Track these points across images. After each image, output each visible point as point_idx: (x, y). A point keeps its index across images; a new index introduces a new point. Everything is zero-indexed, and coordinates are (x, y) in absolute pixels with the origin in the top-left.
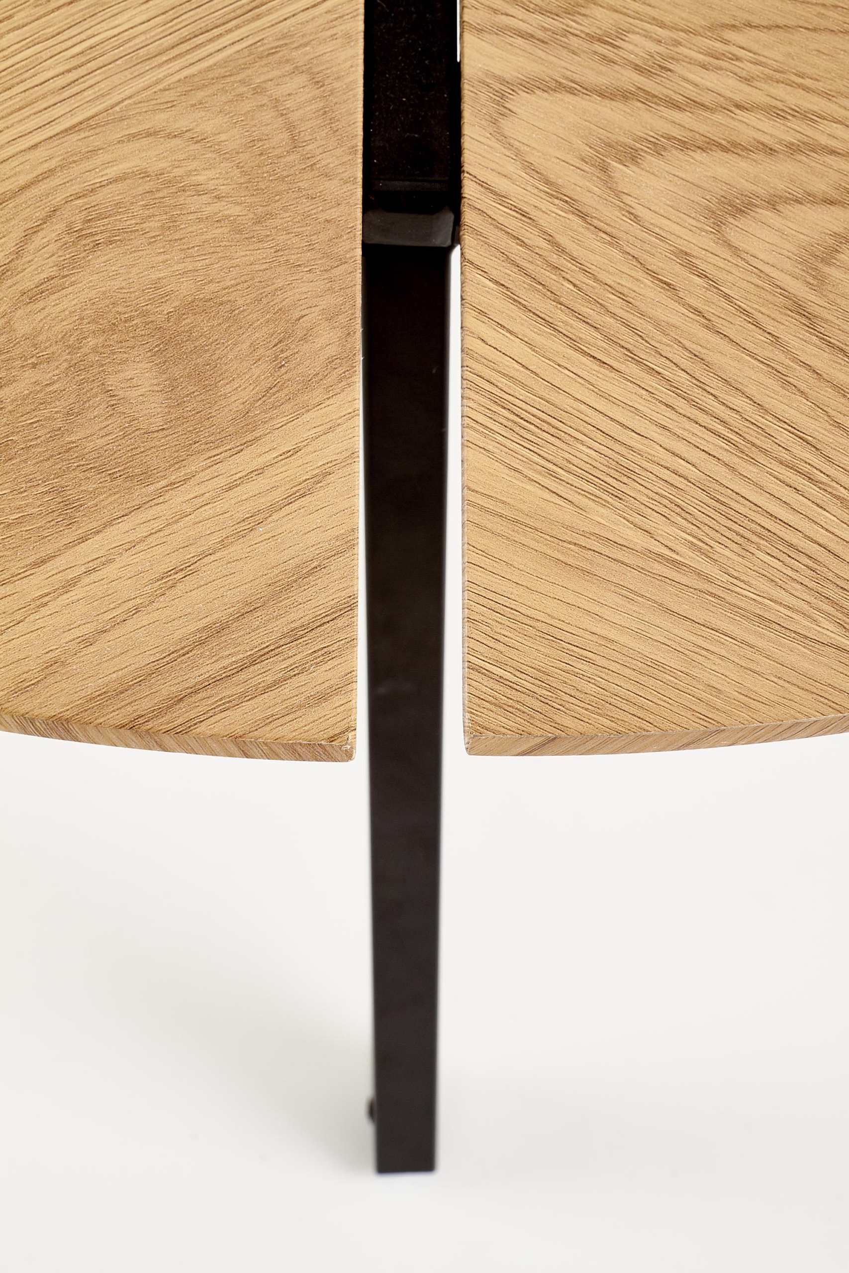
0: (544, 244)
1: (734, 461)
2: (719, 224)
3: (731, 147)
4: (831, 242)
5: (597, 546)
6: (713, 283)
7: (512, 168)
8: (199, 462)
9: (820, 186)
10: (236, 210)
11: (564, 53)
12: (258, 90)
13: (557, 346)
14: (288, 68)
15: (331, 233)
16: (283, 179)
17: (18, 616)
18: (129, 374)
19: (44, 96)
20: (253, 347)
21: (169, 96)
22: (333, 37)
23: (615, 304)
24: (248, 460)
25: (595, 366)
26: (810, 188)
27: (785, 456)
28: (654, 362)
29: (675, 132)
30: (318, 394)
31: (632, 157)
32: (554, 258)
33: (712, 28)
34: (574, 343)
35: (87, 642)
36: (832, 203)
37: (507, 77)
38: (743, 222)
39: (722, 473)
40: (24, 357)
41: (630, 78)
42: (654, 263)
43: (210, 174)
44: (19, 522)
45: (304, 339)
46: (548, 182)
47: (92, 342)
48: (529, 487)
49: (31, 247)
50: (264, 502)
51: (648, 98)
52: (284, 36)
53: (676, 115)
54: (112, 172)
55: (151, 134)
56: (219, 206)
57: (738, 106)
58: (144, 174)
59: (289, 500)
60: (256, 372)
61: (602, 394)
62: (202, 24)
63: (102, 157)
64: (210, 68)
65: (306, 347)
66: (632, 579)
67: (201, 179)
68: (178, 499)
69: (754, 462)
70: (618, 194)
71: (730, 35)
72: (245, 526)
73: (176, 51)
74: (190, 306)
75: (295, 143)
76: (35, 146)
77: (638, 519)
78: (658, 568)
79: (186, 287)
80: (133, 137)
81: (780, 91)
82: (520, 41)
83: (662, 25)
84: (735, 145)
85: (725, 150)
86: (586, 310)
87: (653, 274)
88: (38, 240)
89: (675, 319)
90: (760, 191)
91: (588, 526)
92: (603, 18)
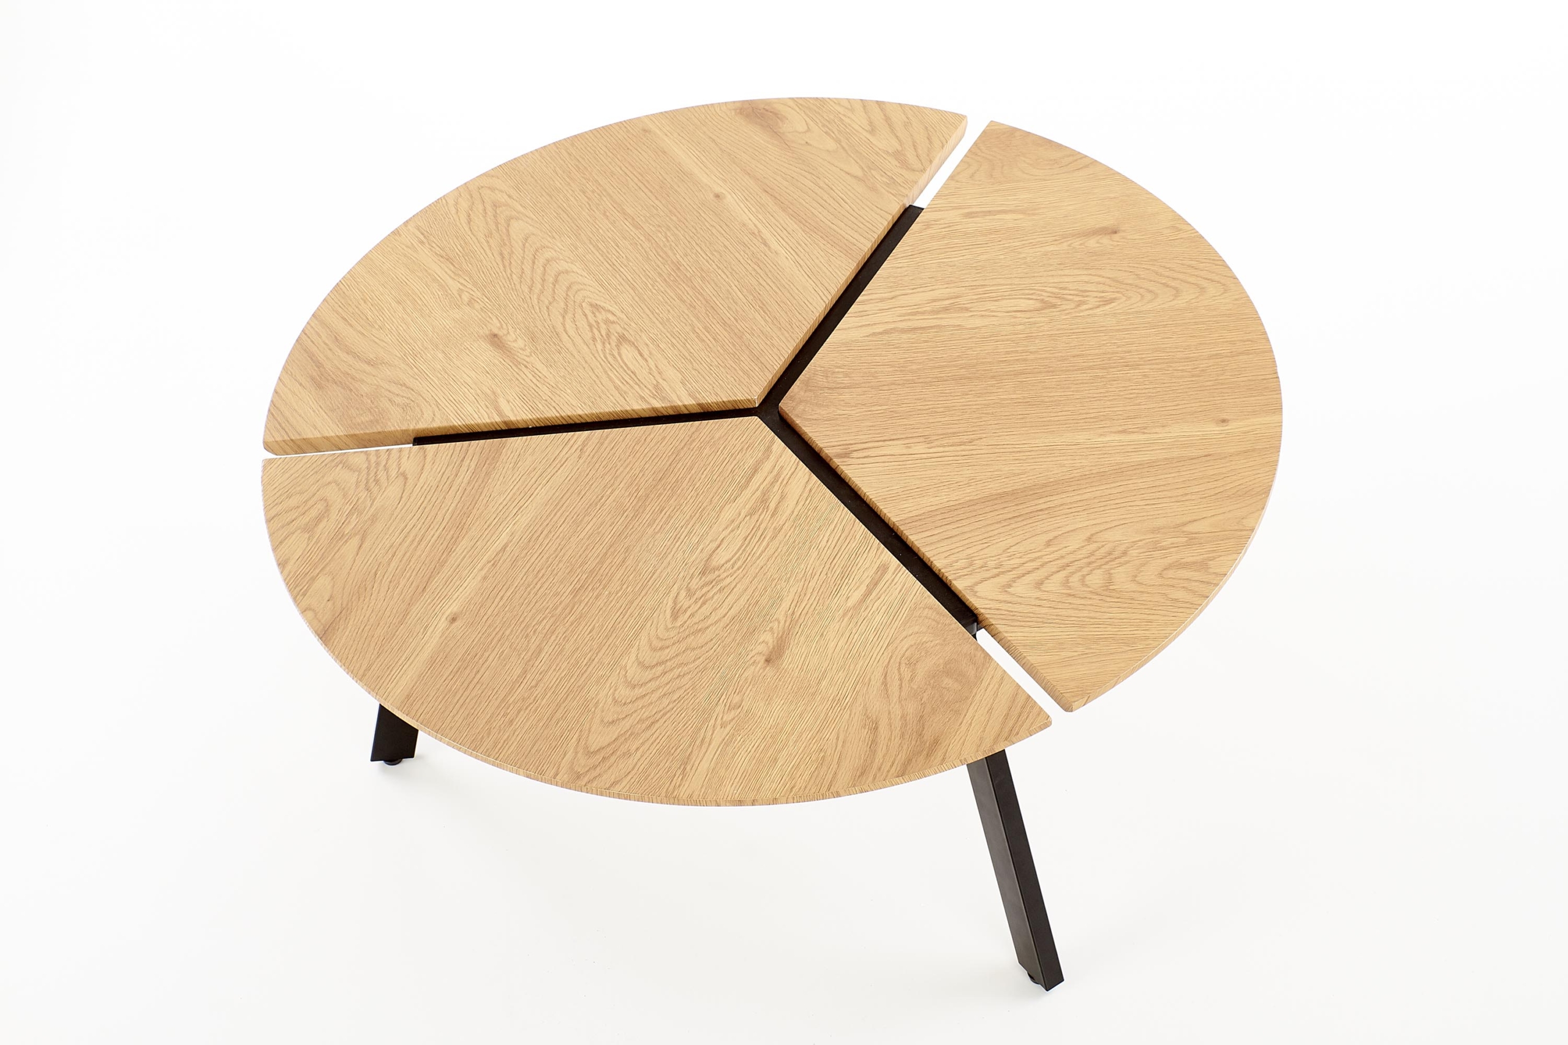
0: (1007, 612)
1: (1082, 630)
2: (1039, 588)
3: (1029, 572)
4: (1065, 579)
5: (1068, 659)
6: (1049, 600)
7: (987, 602)
8: (975, 690)
9: (1054, 570)
11: (977, 574)
12: (920, 617)
13: (1027, 629)
14: (922, 609)
16: (941, 630)
17: (966, 735)
18: (945, 683)
19: (875, 643)
21: (902, 628)
22: (925, 598)
23: (1032, 615)
24: (984, 684)
25: (1037, 629)
26: (1053, 571)
27: (1091, 623)
28: (1049, 621)
29: (1014, 576)
30: (987, 665)
31: (1010, 586)
32: (1012, 614)
33: (1004, 551)
34: (1030, 627)
35: (983, 731)
36: (1059, 571)
37: (970, 585)
38: (1044, 585)
39: (1081, 633)
40: (920, 692)
41: (996, 571)
42: (1033, 603)
43: (926, 638)
44: (949, 720)
45: (975, 656)
46: (997, 601)
47: (932, 681)
49: (902, 672)
50: (995, 689)
51: (1003, 573)
52: (915, 604)
53: (1012, 573)
54: (904, 649)
55: (905, 638)
56: (933, 643)
57: (1023, 564)
58: (912, 646)
59: (1000, 686)
62: (894, 611)
63: (899, 648)
64: (905, 618)
66: (1080, 661)
67: (924, 640)
68: (978, 697)
70: (1013, 594)
71: (1009, 551)
72: (995, 695)
73: (895, 619)
74: (946, 664)
75: (938, 623)
76: (883, 653)
77: (1072, 651)
78: (1083, 657)
79: (941, 661)
80: (902, 640)
81: (1029, 556)
82: (964, 577)
83: (993, 557)
84: (1030, 571)
85: (1028, 574)
86: (1027, 620)
87: (1035, 605)
88: (902, 670)
89: (1047, 611)
90: (1042, 578)
91: (1063, 657)
92: (979, 563)
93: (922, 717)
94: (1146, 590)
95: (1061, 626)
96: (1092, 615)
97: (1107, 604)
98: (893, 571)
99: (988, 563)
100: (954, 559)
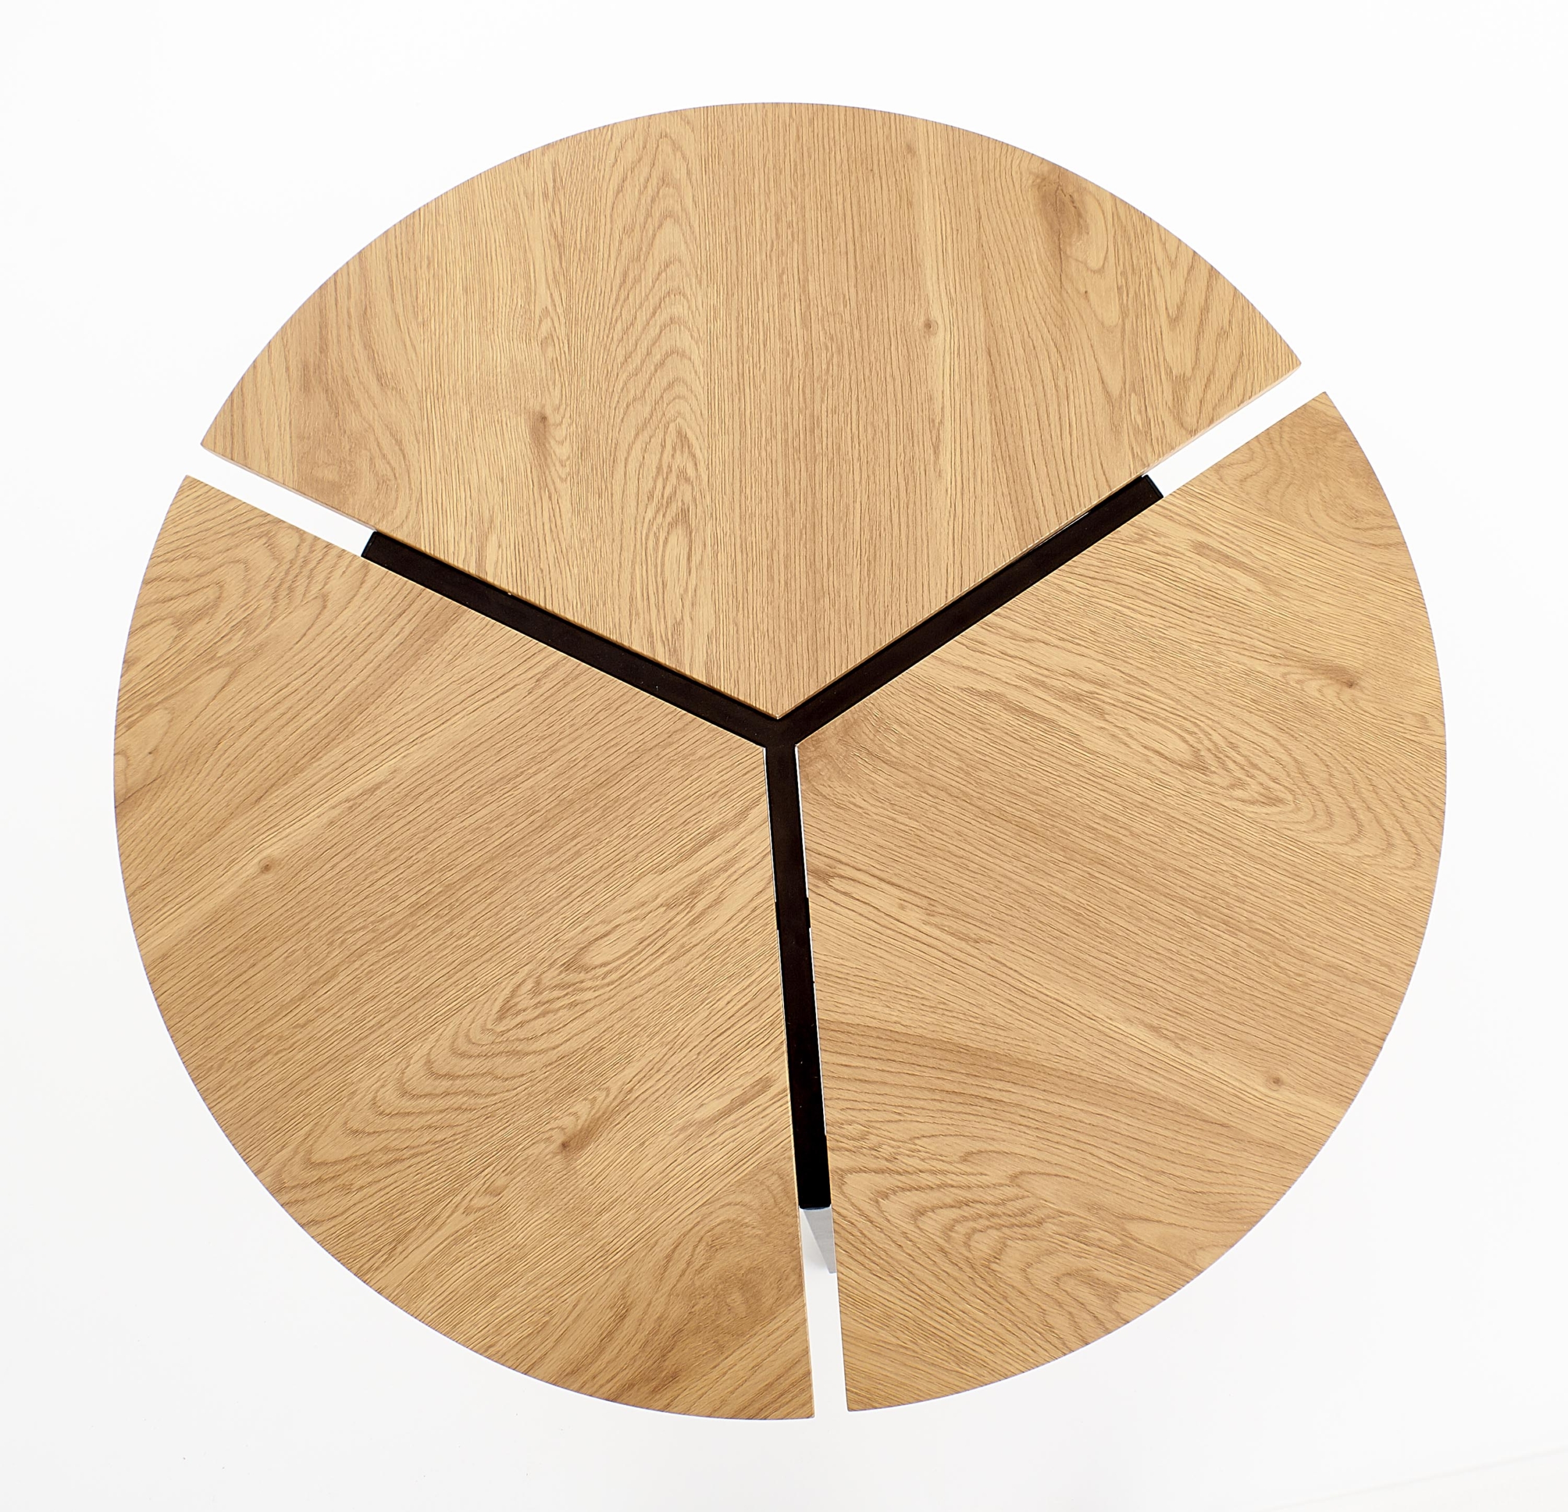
0: (859, 1234)
1: (923, 1310)
2: (916, 1220)
3: (919, 1189)
4: (951, 1222)
5: (883, 1345)
6: (914, 1244)
7: (848, 1206)
8: (758, 1328)
9: (948, 1201)
10: (760, 1232)
11: (862, 1156)
12: (762, 1183)
13: (866, 1273)
14: (771, 1173)
15: (791, 1238)
16: (773, 1218)
18: (733, 1298)
19: (692, 1193)
20: (771, 1284)
21: (733, 1188)
22: (784, 1158)
23: (885, 1256)
24: (772, 1326)
25: (878, 1279)
26: (945, 1202)
27: (939, 1306)
28: (897, 1276)
29: (900, 1184)
30: (792, 1300)
31: (886, 1196)
32: (863, 1240)
33: (910, 1140)
34: (871, 1271)
35: (732, 1392)
36: (952, 1207)
38: (923, 1218)
39: (920, 1316)
40: (700, 1294)
41: (884, 1164)
42: (895, 1238)
43: (750, 1218)
44: (706, 1353)
46: (860, 1210)
47: (720, 1287)
48: (860, 1326)
49: (696, 1252)
50: (779, 1340)
51: (891, 1171)
52: (769, 1160)
53: (899, 1177)
54: (718, 1221)
55: (729, 1204)
56: (754, 1231)
57: (921, 1171)
58: (729, 1221)
59: (788, 1338)
60: (772, 1293)
61: (881, 1290)
62: (740, 1158)
63: (714, 1215)
64: (746, 1175)
65: (787, 1283)
66: (894, 1355)
67: (747, 1221)
68: (753, 1341)
69: (929, 1309)
70: (882, 1212)
71: (917, 1141)
73: (732, 1171)
74: (750, 1270)
75: (776, 1204)
76: (692, 1213)
77: (894, 1334)
78: (902, 1350)
79: (747, 1263)
80: (723, 1206)
81: (934, 1163)
82: (846, 1153)
83: (894, 1140)
84: (920, 1187)
85: (917, 1190)
86: (874, 1259)
87: (894, 1243)
88: (698, 1250)
89: (902, 1258)
90: (929, 1206)
91: (878, 1338)
92: (873, 1140)
93: (680, 1331)
94: (1027, 1293)
95: (905, 1290)
96: (948, 1294)
97: (973, 1288)
98: (776, 1092)
99: (884, 1146)
100: (850, 1117)
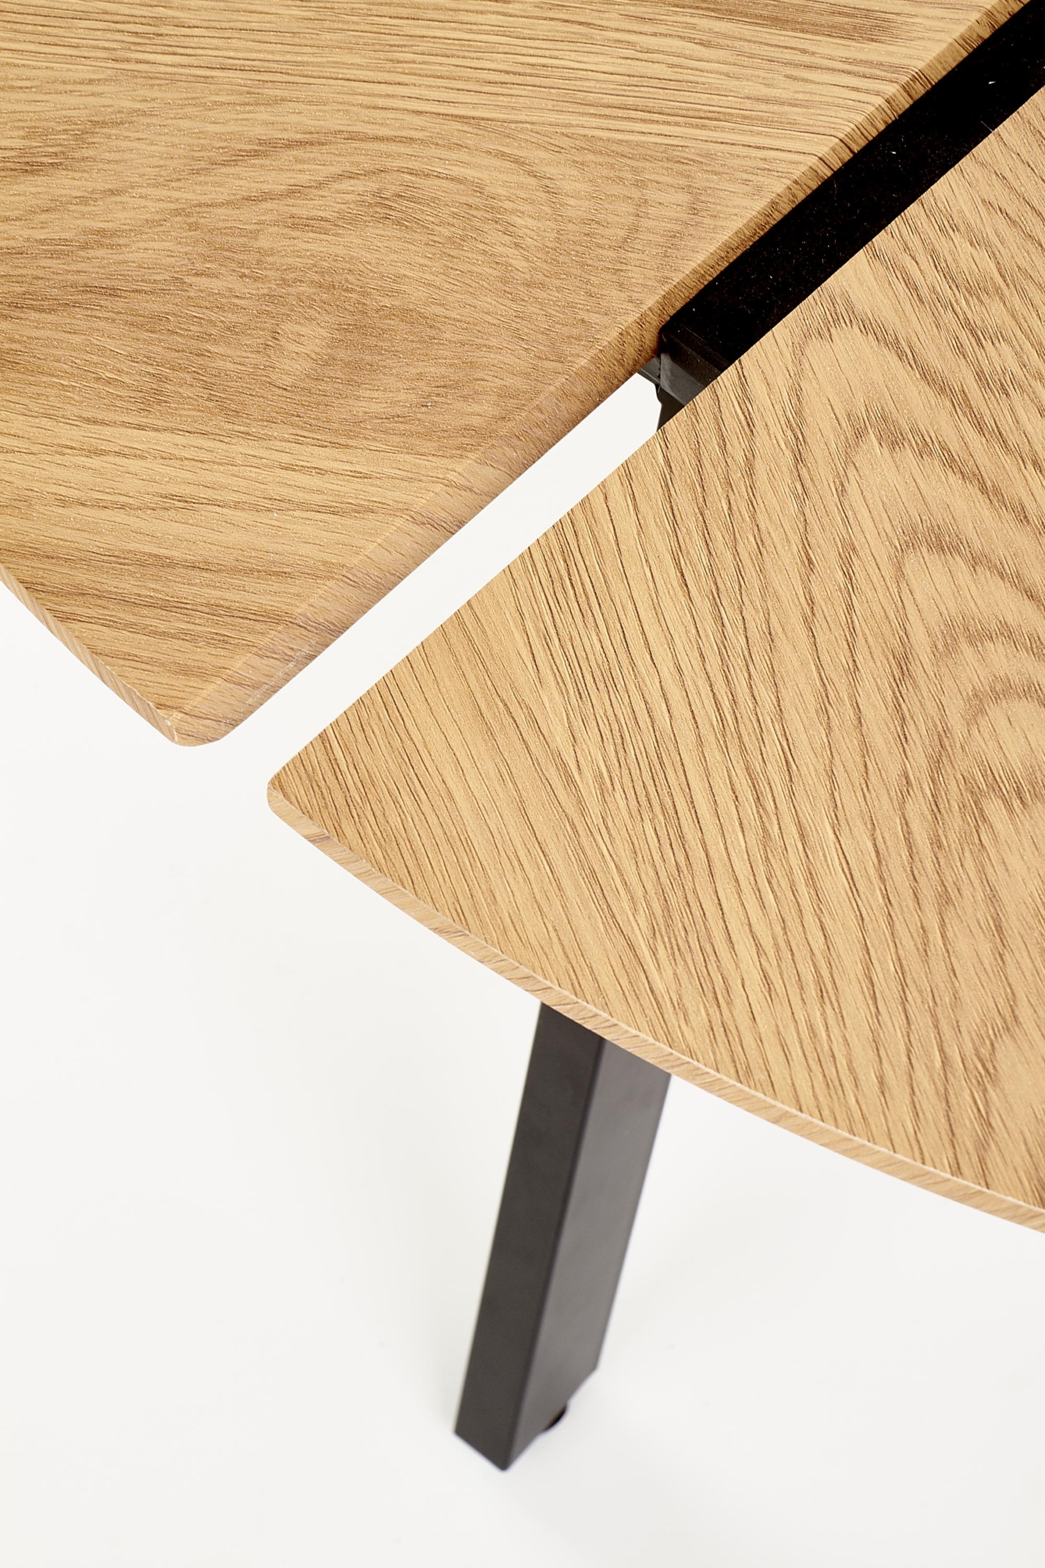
0: (740, 458)
1: (709, 739)
3: (990, 492)
4: (994, 626)
5: (520, 717)
6: (851, 589)
8: (287, 432)
9: (1036, 577)
10: (520, 264)
12: (639, 184)
13: (662, 545)
14: (683, 182)
15: (575, 332)
16: (583, 265)
17: (35, 448)
18: (304, 330)
19: (467, 80)
20: (420, 377)
21: (565, 142)
22: (746, 182)
23: (747, 545)
24: (323, 457)
26: (1025, 572)
27: (757, 765)
28: (729, 613)
29: (955, 446)
30: (429, 446)
31: (894, 440)
32: (736, 476)
35: (64, 502)
36: (1031, 597)
37: (858, 307)
38: (934, 560)
39: (686, 738)
40: (242, 264)
41: (964, 376)
42: (817, 537)
43: (530, 222)
44: (109, 382)
45: (465, 398)
46: (799, 413)
47: (303, 288)
48: (518, 636)
49: (336, 186)
50: (300, 496)
51: (960, 402)
52: (708, 155)
53: (971, 434)
54: (457, 171)
55: (517, 161)
56: (511, 251)
57: (1035, 463)
60: (402, 396)
61: (657, 609)
62: (650, 103)
63: (463, 156)
64: (620, 142)
65: (459, 405)
66: (521, 766)
67: (519, 221)
68: (240, 448)
69: (725, 750)
70: (849, 461)
72: (268, 504)
73: (607, 111)
74: (405, 314)
75: (624, 244)
76: (419, 113)
77: (578, 724)
78: (552, 774)
79: (417, 295)
80: (502, 155)
82: (901, 287)
84: (997, 491)
85: (983, 489)
86: (716, 533)
87: (806, 545)
88: (346, 185)
89: (785, 593)
90: (977, 545)
91: (529, 697)
92: (995, 314)
93: (113, 293)
94: (1015, 942)
95: (714, 664)
96: (809, 764)
97: (884, 806)
98: (874, 57)
99: (1004, 347)
100: (990, 231)
